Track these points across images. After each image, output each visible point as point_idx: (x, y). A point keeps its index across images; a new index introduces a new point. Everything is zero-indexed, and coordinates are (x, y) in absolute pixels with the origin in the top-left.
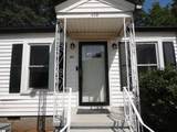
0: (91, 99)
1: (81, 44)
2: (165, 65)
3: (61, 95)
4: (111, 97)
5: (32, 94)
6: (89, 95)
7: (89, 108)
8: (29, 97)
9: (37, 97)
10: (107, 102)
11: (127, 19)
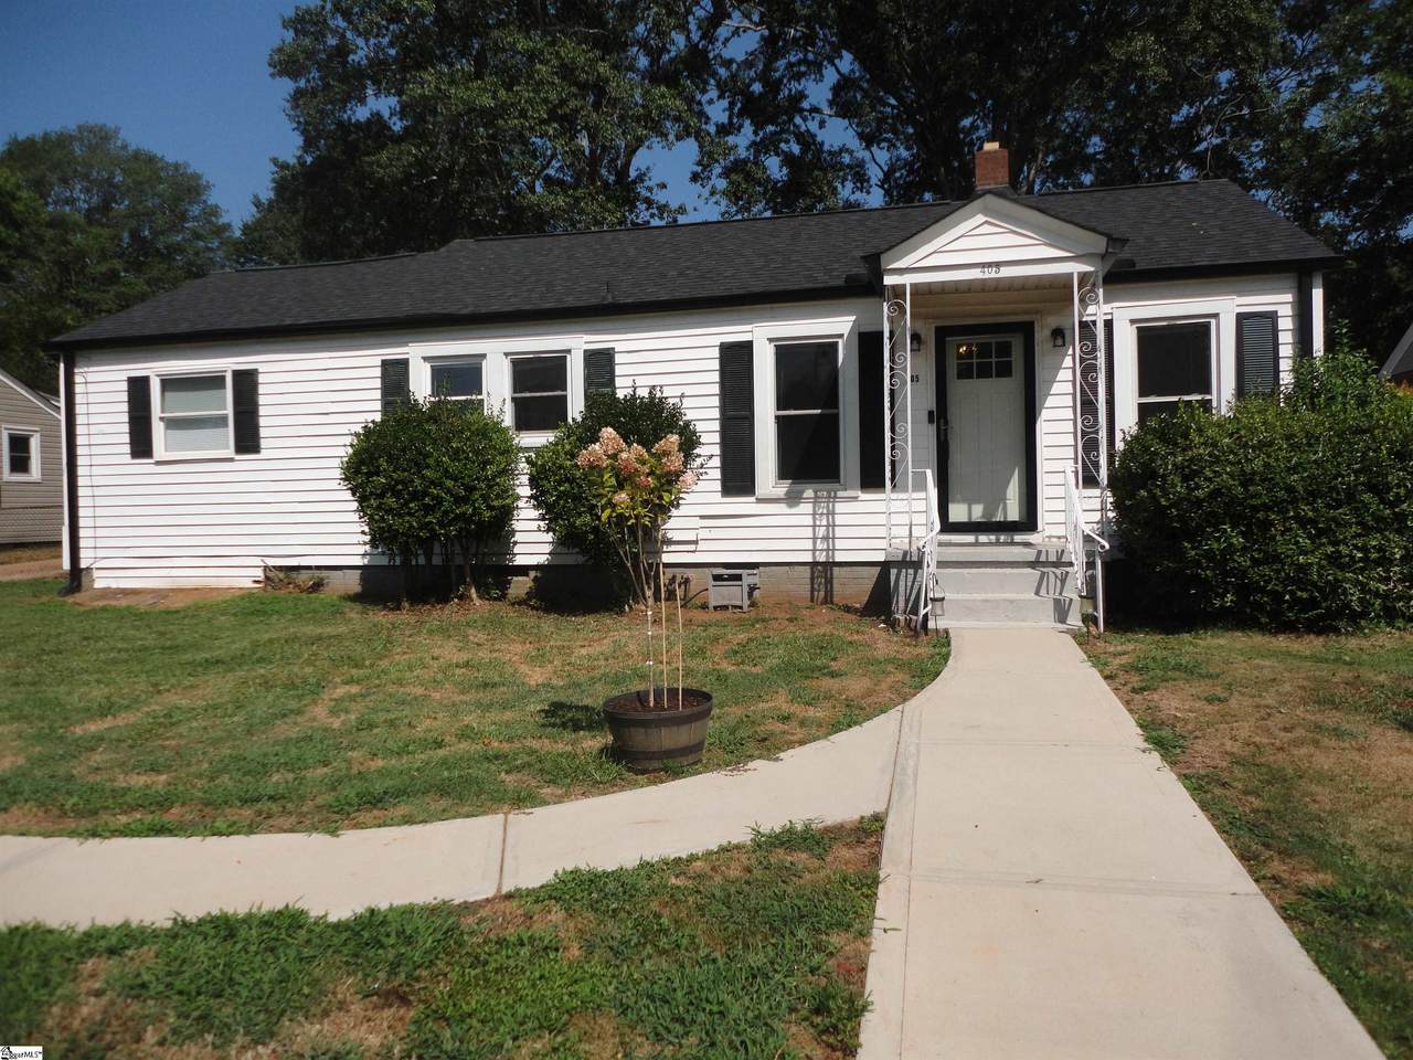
0: (978, 513)
1: (942, 334)
2: (1240, 391)
3: (870, 501)
4: (1043, 505)
5: (792, 499)
6: (970, 502)
7: (970, 538)
8: (782, 508)
9: (806, 508)
10: (1029, 522)
11: (1083, 277)
